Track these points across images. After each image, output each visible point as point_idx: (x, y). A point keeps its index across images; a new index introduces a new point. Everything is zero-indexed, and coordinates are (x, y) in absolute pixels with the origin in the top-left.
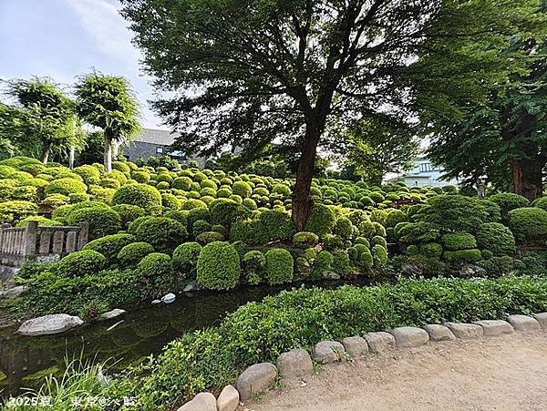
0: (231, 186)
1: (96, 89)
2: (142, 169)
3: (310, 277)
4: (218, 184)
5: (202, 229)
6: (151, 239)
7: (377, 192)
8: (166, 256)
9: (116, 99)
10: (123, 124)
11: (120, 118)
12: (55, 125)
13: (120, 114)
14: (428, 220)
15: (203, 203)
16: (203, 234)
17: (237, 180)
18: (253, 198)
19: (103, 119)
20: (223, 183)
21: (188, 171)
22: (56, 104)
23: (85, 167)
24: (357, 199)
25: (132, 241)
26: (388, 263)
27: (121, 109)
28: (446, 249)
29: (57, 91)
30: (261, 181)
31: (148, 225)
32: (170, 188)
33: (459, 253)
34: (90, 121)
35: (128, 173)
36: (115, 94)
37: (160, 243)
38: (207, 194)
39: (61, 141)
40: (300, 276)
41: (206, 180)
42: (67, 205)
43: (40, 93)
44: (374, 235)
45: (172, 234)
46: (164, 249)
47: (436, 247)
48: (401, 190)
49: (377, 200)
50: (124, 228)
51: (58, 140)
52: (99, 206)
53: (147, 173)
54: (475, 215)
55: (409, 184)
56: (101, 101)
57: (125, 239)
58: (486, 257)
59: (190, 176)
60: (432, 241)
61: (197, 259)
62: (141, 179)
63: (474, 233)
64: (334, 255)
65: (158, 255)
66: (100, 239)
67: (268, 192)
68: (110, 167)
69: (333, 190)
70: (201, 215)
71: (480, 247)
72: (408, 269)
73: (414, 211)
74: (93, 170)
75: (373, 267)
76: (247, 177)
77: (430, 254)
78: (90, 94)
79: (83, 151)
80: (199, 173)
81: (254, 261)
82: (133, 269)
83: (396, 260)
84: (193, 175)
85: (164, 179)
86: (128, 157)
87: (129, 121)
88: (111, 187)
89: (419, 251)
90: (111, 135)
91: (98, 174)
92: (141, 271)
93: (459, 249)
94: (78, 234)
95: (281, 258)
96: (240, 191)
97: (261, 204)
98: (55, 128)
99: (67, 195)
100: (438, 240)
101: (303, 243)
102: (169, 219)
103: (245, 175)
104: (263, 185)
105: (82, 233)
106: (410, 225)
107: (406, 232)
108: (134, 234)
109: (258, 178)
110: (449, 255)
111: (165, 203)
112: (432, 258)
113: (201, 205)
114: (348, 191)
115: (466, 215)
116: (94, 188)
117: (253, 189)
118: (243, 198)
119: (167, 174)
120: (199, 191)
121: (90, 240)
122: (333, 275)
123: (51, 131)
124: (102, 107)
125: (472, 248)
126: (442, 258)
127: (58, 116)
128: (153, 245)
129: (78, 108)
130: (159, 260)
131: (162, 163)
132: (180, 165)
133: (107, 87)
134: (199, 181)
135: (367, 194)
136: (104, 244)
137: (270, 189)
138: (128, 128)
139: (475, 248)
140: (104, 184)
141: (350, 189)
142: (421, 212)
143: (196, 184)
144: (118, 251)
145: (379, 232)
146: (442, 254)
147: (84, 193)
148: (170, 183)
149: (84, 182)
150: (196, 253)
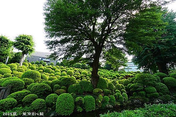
0: (66, 72)
1: (23, 38)
2: (33, 65)
3: (102, 107)
4: (61, 71)
5: (58, 88)
6: (37, 93)
7: (117, 74)
8: (43, 100)
9: (29, 41)
10: (30, 49)
11: (29, 47)
12: (4, 49)
13: (29, 46)
14: (139, 82)
15: (56, 78)
16: (58, 90)
17: (68, 70)
18: (74, 76)
19: (23, 48)
20: (63, 71)
21: (50, 66)
22: (7, 42)
23: (12, 64)
24: (111, 76)
25: (29, 94)
26: (128, 100)
27: (30, 45)
28: (147, 93)
29: (8, 39)
30: (77, 70)
31: (36, 87)
32: (43, 72)
33: (152, 94)
34: (18, 48)
35: (28, 67)
36: (29, 40)
37: (41, 94)
38: (57, 75)
39: (5, 55)
40: (98, 107)
41: (57, 69)
42: (3, 79)
43: (1, 39)
44: (121, 89)
45: (46, 90)
46: (42, 97)
47: (143, 92)
48: (124, 73)
49: (118, 76)
50: (26, 88)
51: (4, 54)
52: (16, 79)
53: (35, 66)
54: (153, 80)
55: (126, 71)
56: (23, 42)
57: (26, 92)
58: (161, 95)
59: (51, 68)
60: (142, 90)
61: (56, 101)
62: (32, 69)
63: (154, 87)
64: (110, 97)
65: (40, 100)
66: (15, 93)
67: (80, 74)
68: (22, 64)
69: (102, 73)
70: (56, 83)
71: (158, 92)
72: (136, 102)
73: (133, 80)
74: (15, 65)
75: (124, 102)
76: (72, 68)
77: (142, 95)
78: (20, 40)
79: (12, 59)
80: (54, 67)
81: (80, 101)
82: (28, 107)
83: (131, 98)
84: (52, 67)
85: (41, 69)
86: (28, 61)
87: (32, 48)
88: (21, 71)
89: (138, 94)
90: (24, 53)
91: (17, 66)
92: (32, 107)
93: (151, 93)
94: (5, 91)
95: (90, 100)
96: (70, 74)
97: (77, 78)
98: (4, 50)
99: (3, 74)
100: (144, 90)
101: (97, 93)
102: (45, 84)
103: (71, 68)
104: (78, 71)
105: (8, 90)
106: (133, 85)
107: (132, 87)
108: (30, 90)
109: (76, 69)
110: (148, 95)
111: (42, 78)
112: (143, 97)
113: (56, 79)
114: (108, 73)
115: (151, 80)
116: (14, 72)
117: (74, 73)
118: (71, 76)
119: (42, 67)
120: (54, 73)
121: (11, 93)
122: (110, 106)
123: (2, 51)
124: (23, 44)
125: (155, 92)
126: (146, 97)
127: (6, 46)
128: (38, 95)
129: (15, 44)
130: (41, 102)
131: (41, 63)
132: (47, 64)
133: (27, 38)
134: (54, 70)
135: (114, 74)
136: (17, 95)
137: (80, 73)
138: (31, 51)
139: (156, 92)
140: (18, 70)
141: (108, 72)
142: (135, 80)
143: (53, 71)
144: (23, 98)
145: (123, 88)
146: (146, 95)
147: (10, 74)
148: (43, 70)
149: (11, 70)
150: (56, 99)
